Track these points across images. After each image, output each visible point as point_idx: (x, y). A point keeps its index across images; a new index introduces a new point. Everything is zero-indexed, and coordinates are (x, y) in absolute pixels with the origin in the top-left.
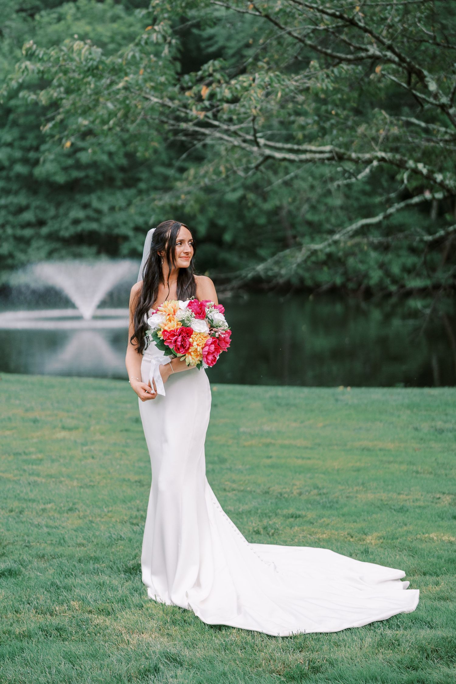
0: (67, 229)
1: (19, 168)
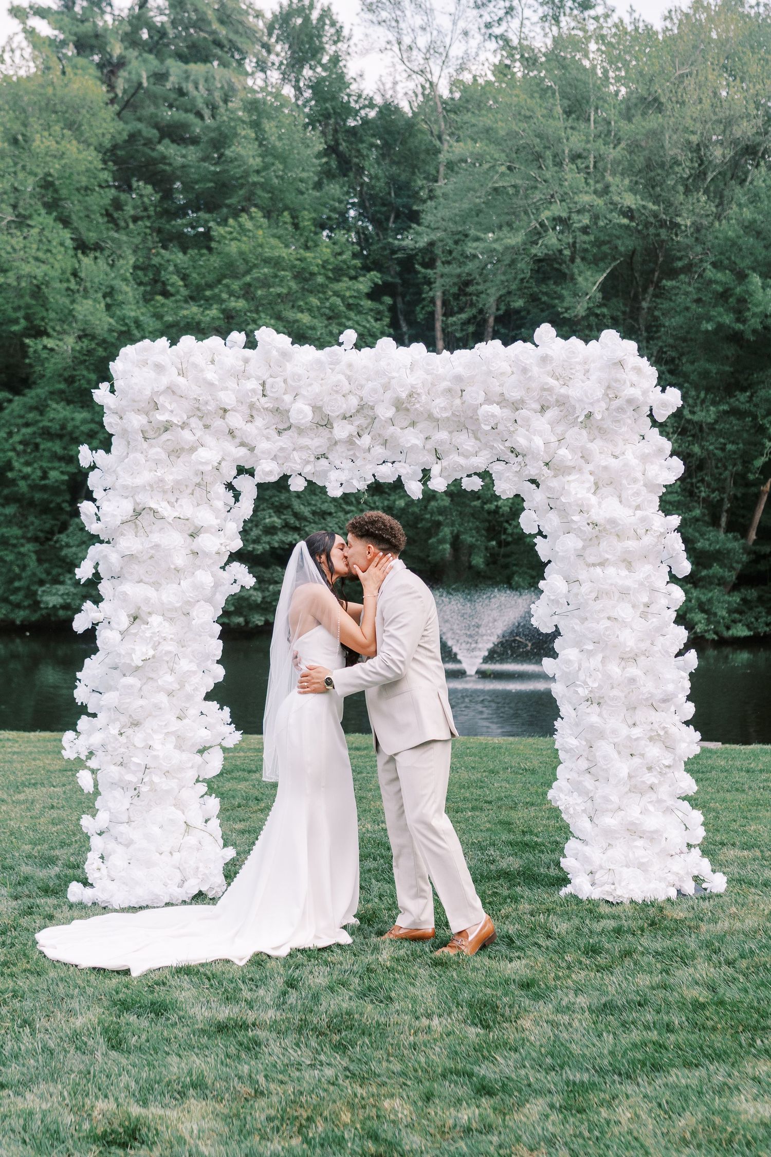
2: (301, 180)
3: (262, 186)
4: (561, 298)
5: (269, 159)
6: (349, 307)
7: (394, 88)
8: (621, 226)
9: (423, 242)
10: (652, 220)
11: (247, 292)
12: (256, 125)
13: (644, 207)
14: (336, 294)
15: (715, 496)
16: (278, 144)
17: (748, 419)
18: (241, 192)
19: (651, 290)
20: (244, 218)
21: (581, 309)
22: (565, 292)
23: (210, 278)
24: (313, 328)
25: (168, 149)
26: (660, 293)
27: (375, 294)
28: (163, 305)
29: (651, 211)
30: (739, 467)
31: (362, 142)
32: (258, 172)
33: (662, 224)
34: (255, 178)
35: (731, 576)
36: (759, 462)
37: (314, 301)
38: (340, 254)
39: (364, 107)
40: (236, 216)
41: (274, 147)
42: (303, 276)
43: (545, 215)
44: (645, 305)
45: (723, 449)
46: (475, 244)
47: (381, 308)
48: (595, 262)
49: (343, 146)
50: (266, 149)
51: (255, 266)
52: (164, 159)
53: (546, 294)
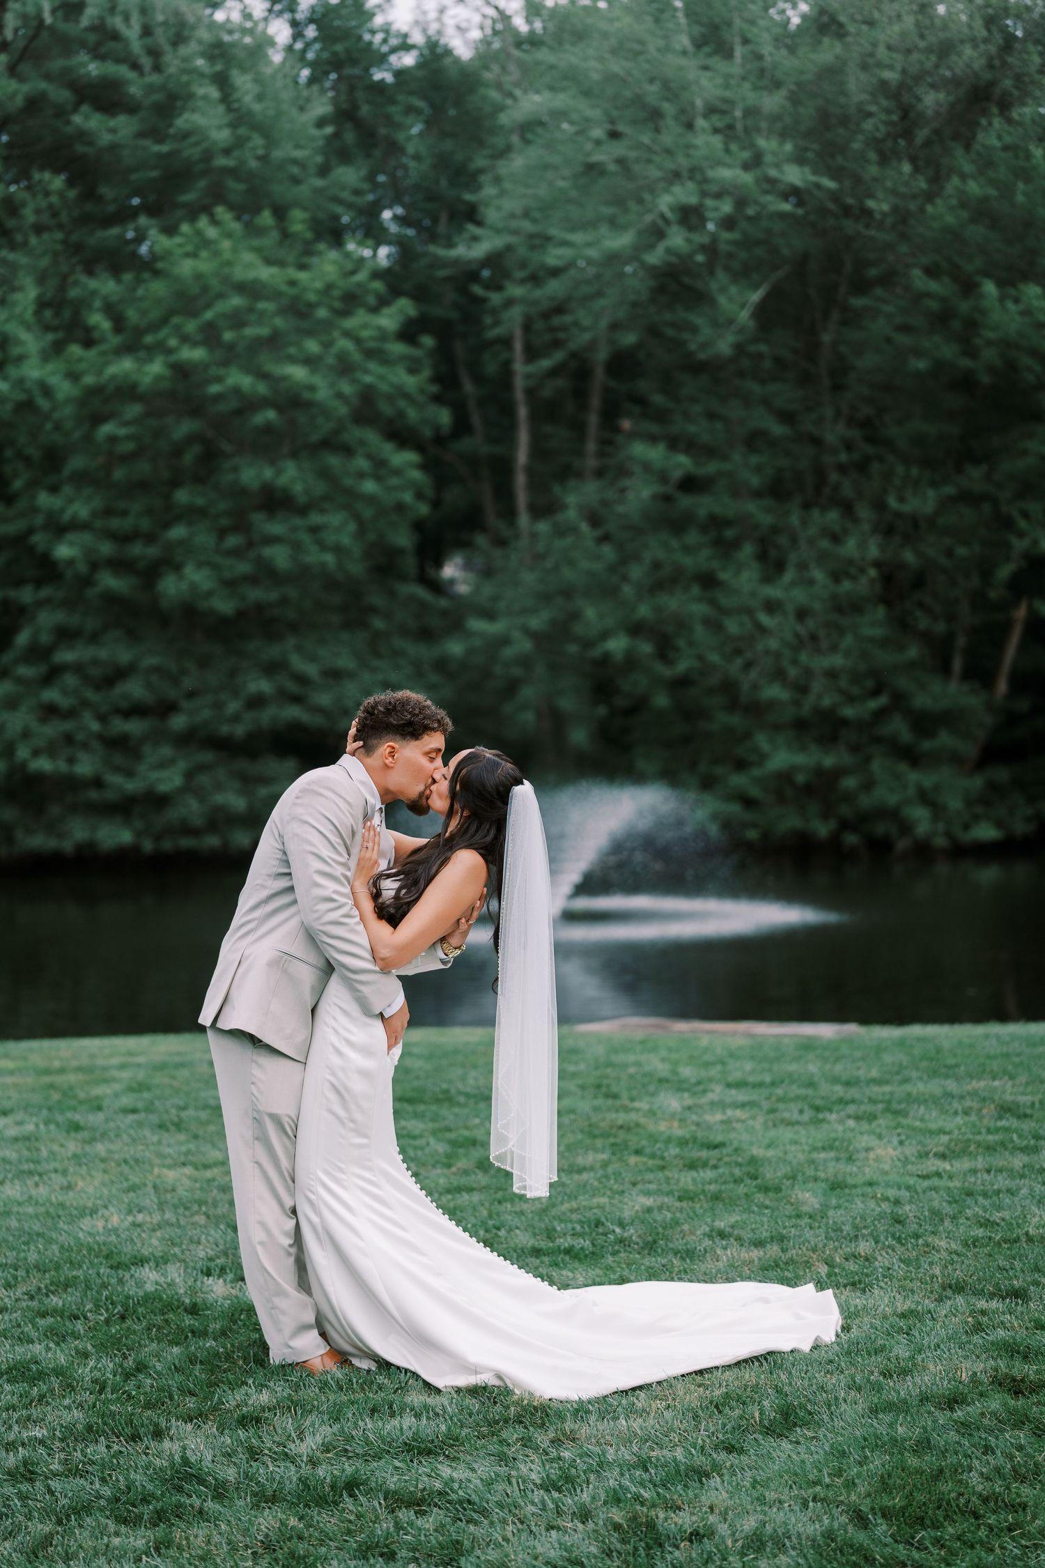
0: (236, 719)
1: (109, 581)
2: (295, 162)
3: (232, 172)
4: (694, 330)
5: (242, 131)
6: (370, 354)
7: (439, 20)
8: (783, 216)
9: (479, 251)
10: (831, 206)
11: (210, 335)
12: (222, 81)
13: (818, 186)
14: (347, 334)
15: (940, 627)
16: (257, 107)
17: (987, 508)
18: (202, 184)
19: (835, 315)
20: (203, 222)
21: (724, 346)
22: (699, 321)
23: (154, 315)
24: (312, 388)
25: (87, 120)
26: (851, 319)
27: (408, 334)
28: (80, 360)
29: (829, 191)
30: (975, 581)
31: (393, 102)
32: (227, 152)
33: (847, 211)
34: (221, 162)
35: (970, 750)
36: (1005, 572)
37: (312, 346)
38: (353, 272)
39: (394, 50)
40: (193, 218)
41: (250, 113)
42: (298, 309)
43: (664, 203)
44: (826, 338)
45: (949, 553)
46: (561, 251)
47: (416, 352)
48: (744, 274)
49: (365, 110)
50: (239, 118)
51: (221, 296)
52: (83, 136)
53: (673, 325)
